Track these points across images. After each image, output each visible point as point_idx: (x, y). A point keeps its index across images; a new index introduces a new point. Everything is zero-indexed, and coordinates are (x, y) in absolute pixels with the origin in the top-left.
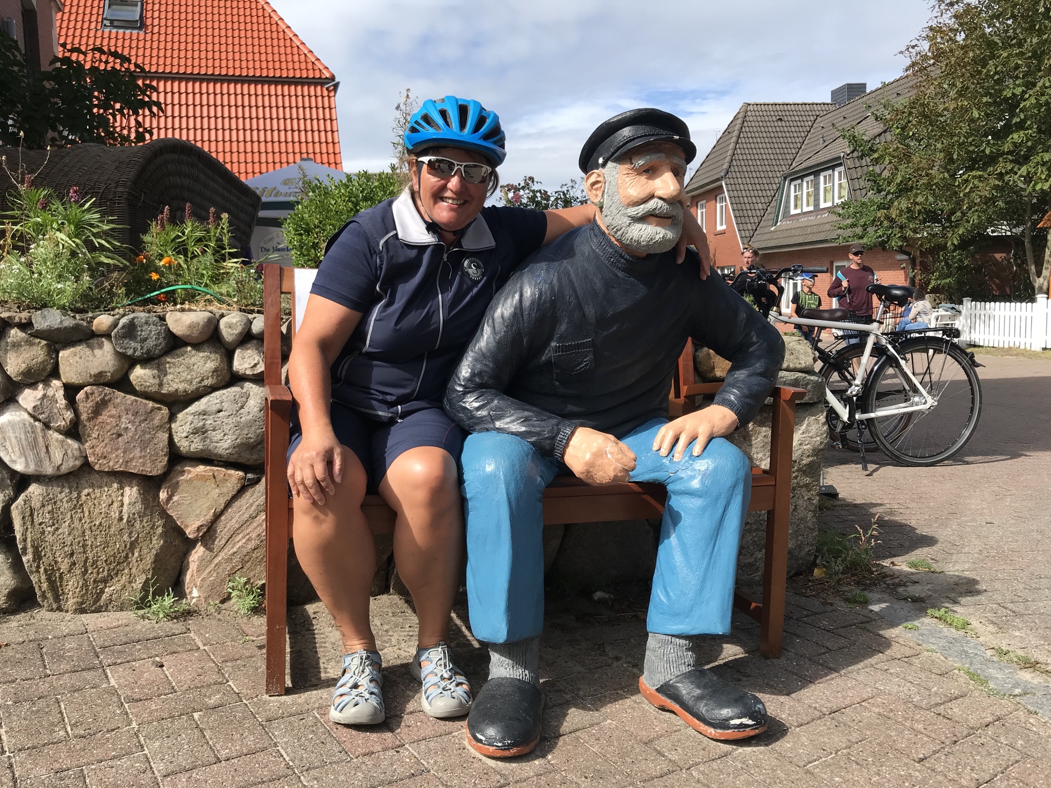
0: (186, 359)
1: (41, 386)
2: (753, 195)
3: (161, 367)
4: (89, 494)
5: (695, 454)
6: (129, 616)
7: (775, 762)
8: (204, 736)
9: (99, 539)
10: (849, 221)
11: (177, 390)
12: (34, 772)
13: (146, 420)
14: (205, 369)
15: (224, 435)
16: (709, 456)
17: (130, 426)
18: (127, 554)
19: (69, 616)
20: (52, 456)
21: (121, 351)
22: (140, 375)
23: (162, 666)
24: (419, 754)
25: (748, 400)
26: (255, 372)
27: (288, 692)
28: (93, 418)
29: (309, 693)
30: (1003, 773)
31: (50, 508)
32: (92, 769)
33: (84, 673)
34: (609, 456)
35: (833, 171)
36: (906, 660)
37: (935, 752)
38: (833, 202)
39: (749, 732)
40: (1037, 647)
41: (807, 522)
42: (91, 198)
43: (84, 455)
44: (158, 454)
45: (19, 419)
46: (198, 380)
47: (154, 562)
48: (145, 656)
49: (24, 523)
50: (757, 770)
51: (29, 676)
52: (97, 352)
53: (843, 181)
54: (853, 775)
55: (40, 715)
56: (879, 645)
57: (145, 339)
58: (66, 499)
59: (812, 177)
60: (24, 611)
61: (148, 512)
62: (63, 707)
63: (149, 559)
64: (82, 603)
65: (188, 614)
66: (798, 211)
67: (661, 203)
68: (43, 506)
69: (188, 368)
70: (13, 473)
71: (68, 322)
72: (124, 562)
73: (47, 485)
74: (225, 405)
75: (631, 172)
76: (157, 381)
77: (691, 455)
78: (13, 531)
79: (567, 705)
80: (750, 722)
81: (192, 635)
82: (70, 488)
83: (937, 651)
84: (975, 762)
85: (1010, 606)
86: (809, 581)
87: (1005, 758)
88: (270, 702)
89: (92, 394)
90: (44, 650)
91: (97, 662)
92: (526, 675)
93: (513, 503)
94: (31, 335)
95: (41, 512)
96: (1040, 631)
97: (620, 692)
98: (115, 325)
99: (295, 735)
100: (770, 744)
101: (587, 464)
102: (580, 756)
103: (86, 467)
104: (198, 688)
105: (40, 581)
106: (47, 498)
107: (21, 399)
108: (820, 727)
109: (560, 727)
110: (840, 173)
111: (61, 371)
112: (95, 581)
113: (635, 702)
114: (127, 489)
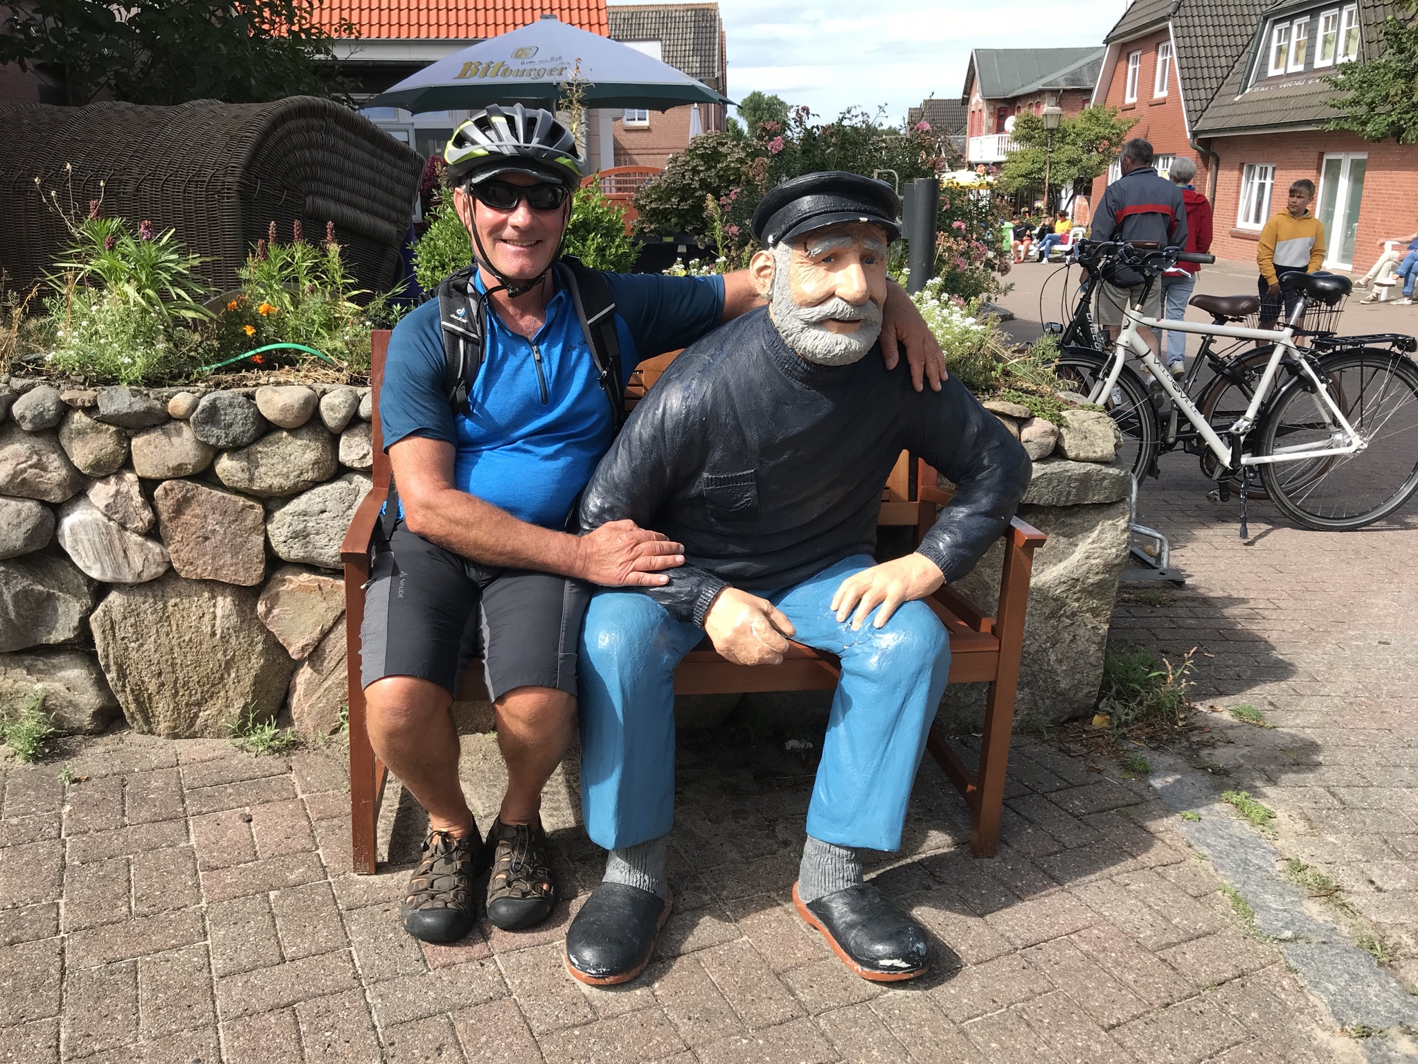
0: (281, 448)
1: (113, 480)
2: (1213, 43)
3: (252, 457)
4: (176, 605)
5: (877, 625)
6: (227, 743)
7: (927, 1014)
8: (275, 925)
9: (189, 658)
10: (1351, 95)
11: (270, 486)
12: (85, 961)
13: (237, 520)
14: (303, 460)
15: (330, 540)
16: (892, 630)
17: (217, 527)
18: (222, 675)
19: (161, 741)
20: (131, 561)
21: (202, 439)
22: (226, 466)
23: (250, 821)
24: (506, 969)
25: (961, 551)
26: (364, 465)
27: (380, 869)
28: (174, 518)
29: (404, 872)
30: (1211, 1057)
31: (132, 620)
32: (146, 962)
33: (164, 825)
34: (755, 633)
35: (1341, 9)
36: (1160, 870)
37: (1135, 1017)
38: (1335, 60)
39: (901, 975)
40: (1349, 863)
41: (1089, 657)
42: (171, 228)
43: (167, 560)
44: (252, 561)
45: (91, 518)
46: (296, 473)
47: (254, 684)
48: (234, 804)
49: (105, 638)
50: (901, 1023)
51: (103, 826)
52: (175, 440)
53: (1353, 26)
54: (1016, 1041)
55: (106, 883)
56: (1134, 844)
57: (231, 425)
58: (150, 610)
59: (1307, 19)
60: (113, 732)
61: (245, 626)
62: (132, 871)
63: (248, 680)
64: (175, 728)
65: (294, 745)
66: (1281, 71)
67: (842, 305)
68: (125, 618)
69: (284, 459)
70: (90, 581)
71: (139, 405)
72: (219, 683)
73: (127, 593)
74: (329, 505)
75: (805, 260)
76: (246, 476)
77: (872, 626)
78: (94, 645)
79: (700, 910)
80: (904, 965)
81: (293, 776)
82: (155, 597)
83: (1210, 857)
84: (1180, 1037)
85: (1342, 792)
86: (1085, 731)
87: (1223, 1037)
88: (357, 882)
89: (171, 490)
90: (127, 788)
91: (181, 809)
92: (645, 881)
93: (628, 691)
94: (98, 420)
95: (123, 625)
96: (1365, 838)
97: (774, 895)
98: (194, 407)
99: (374, 933)
100: (931, 988)
101: (727, 641)
102: (692, 987)
103: (170, 574)
104: (282, 855)
105: (127, 701)
106: (129, 610)
107: (92, 494)
108: (1004, 967)
109: (682, 943)
110: (1351, 13)
111: (135, 463)
112: (187, 704)
113: (787, 912)
114: (220, 599)
